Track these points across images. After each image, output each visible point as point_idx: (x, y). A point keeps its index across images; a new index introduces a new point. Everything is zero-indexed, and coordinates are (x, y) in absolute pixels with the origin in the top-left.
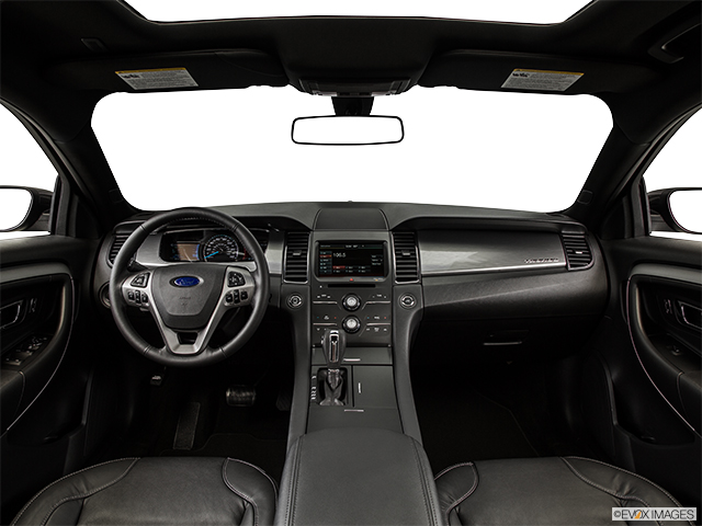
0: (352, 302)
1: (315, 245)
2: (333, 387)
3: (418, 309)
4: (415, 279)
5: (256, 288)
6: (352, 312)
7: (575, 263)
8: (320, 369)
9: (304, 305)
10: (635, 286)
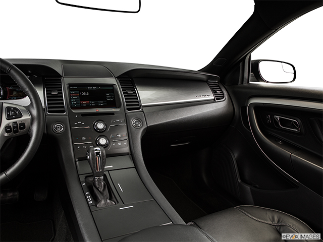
0: (100, 126)
1: (66, 86)
2: (101, 190)
3: (144, 128)
4: (139, 109)
5: (32, 120)
6: (101, 133)
7: (218, 97)
8: (86, 177)
9: (66, 130)
10: (253, 108)
